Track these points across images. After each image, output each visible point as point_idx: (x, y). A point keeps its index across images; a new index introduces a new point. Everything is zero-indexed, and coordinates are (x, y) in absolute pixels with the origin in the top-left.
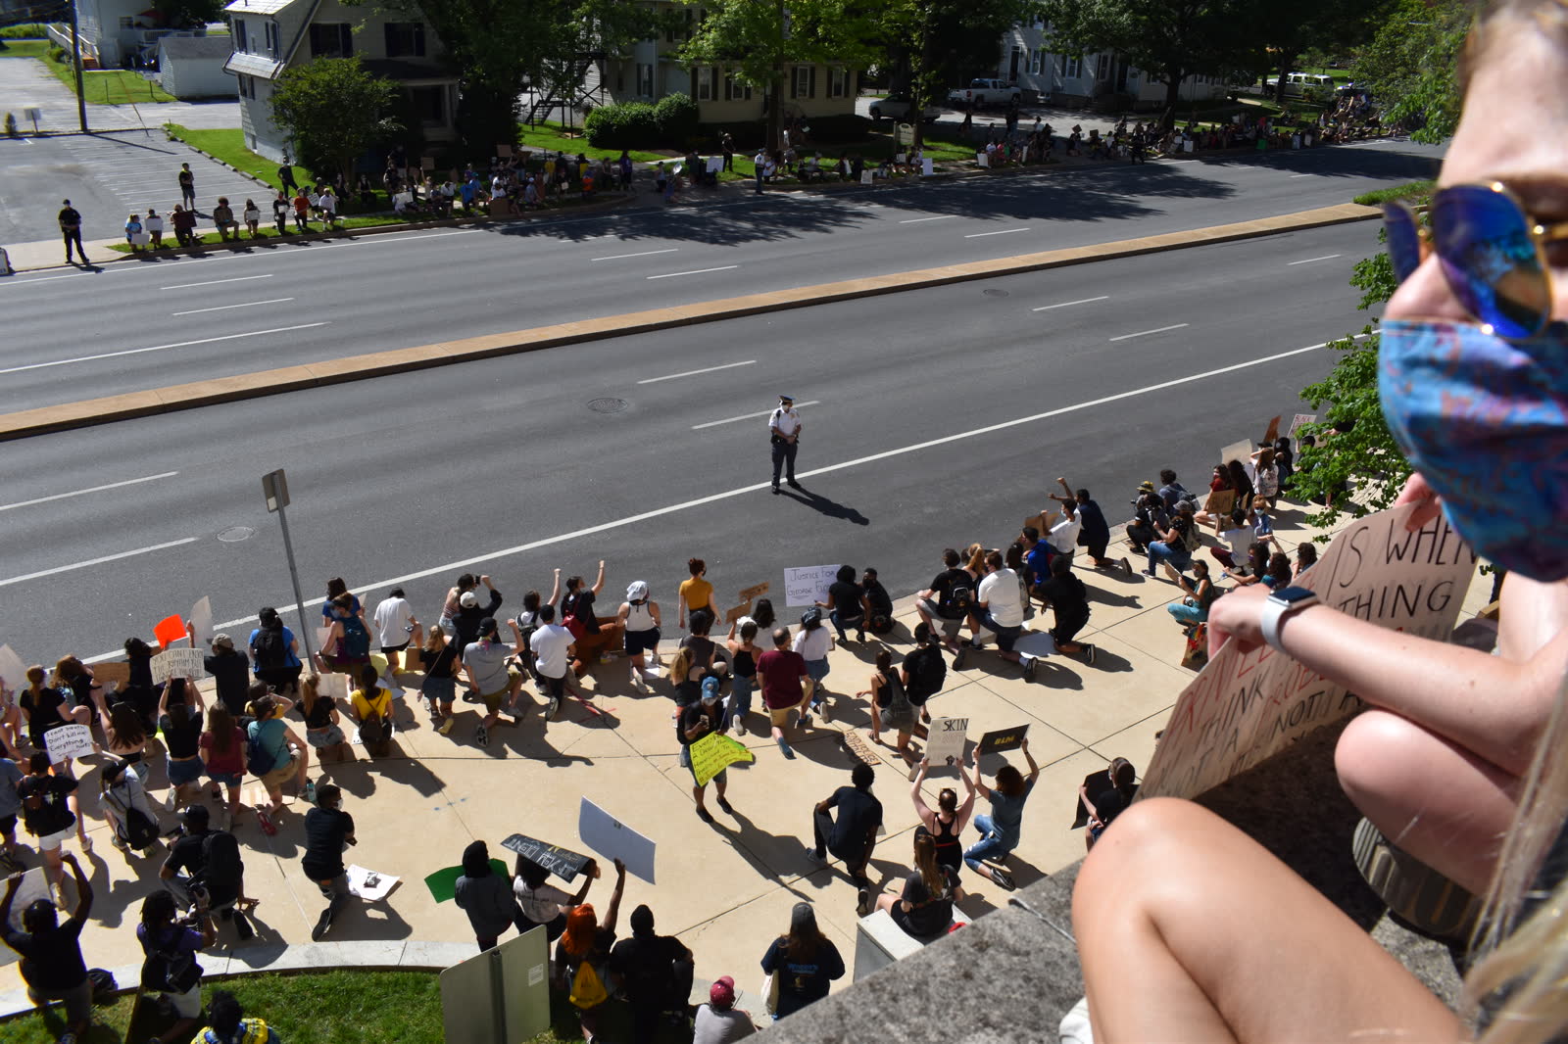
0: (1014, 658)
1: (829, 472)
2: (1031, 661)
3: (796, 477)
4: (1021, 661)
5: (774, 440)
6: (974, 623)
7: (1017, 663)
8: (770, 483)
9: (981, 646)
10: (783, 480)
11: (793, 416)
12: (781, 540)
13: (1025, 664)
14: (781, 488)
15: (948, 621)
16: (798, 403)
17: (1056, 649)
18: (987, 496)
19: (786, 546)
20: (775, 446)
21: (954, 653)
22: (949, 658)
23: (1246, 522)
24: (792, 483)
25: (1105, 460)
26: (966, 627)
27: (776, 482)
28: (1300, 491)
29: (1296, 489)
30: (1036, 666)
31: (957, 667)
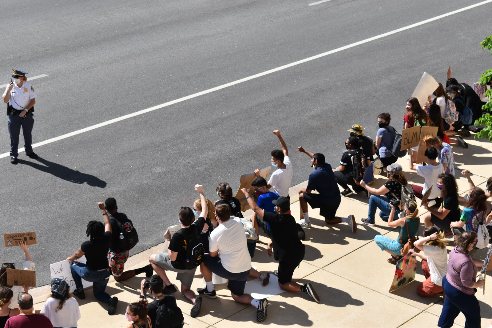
0: (245, 300)
1: (62, 141)
2: (262, 301)
3: (34, 146)
4: (253, 303)
5: (9, 112)
6: (206, 272)
7: (248, 305)
8: (8, 154)
9: (214, 293)
10: (21, 150)
11: (26, 90)
12: (20, 208)
13: (256, 305)
14: (19, 158)
15: (182, 271)
16: (32, 76)
17: (282, 288)
18: (210, 153)
19: (25, 214)
20: (10, 118)
21: (191, 302)
22: (185, 307)
23: (437, 160)
24: (29, 152)
25: (313, 113)
26: (199, 277)
27: (14, 152)
28: (488, 131)
29: (485, 130)
30: (267, 306)
31: (195, 314)
